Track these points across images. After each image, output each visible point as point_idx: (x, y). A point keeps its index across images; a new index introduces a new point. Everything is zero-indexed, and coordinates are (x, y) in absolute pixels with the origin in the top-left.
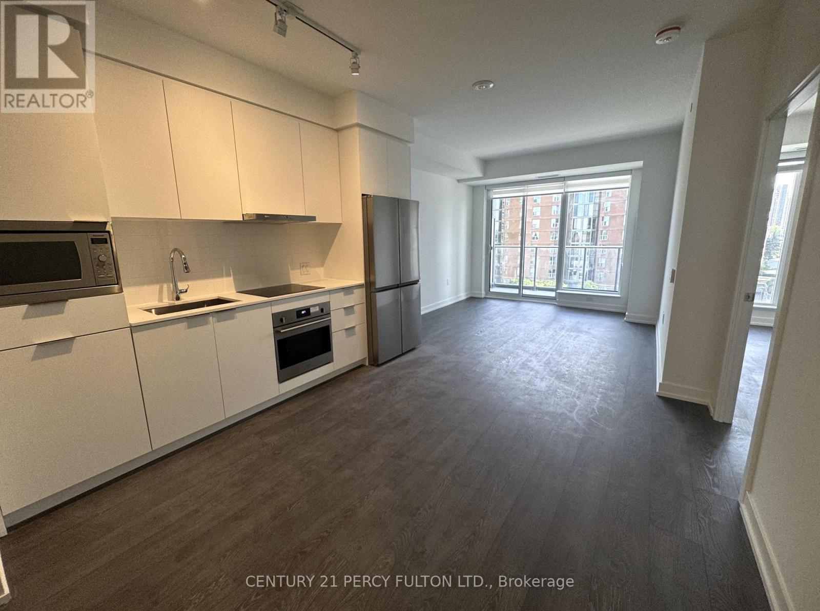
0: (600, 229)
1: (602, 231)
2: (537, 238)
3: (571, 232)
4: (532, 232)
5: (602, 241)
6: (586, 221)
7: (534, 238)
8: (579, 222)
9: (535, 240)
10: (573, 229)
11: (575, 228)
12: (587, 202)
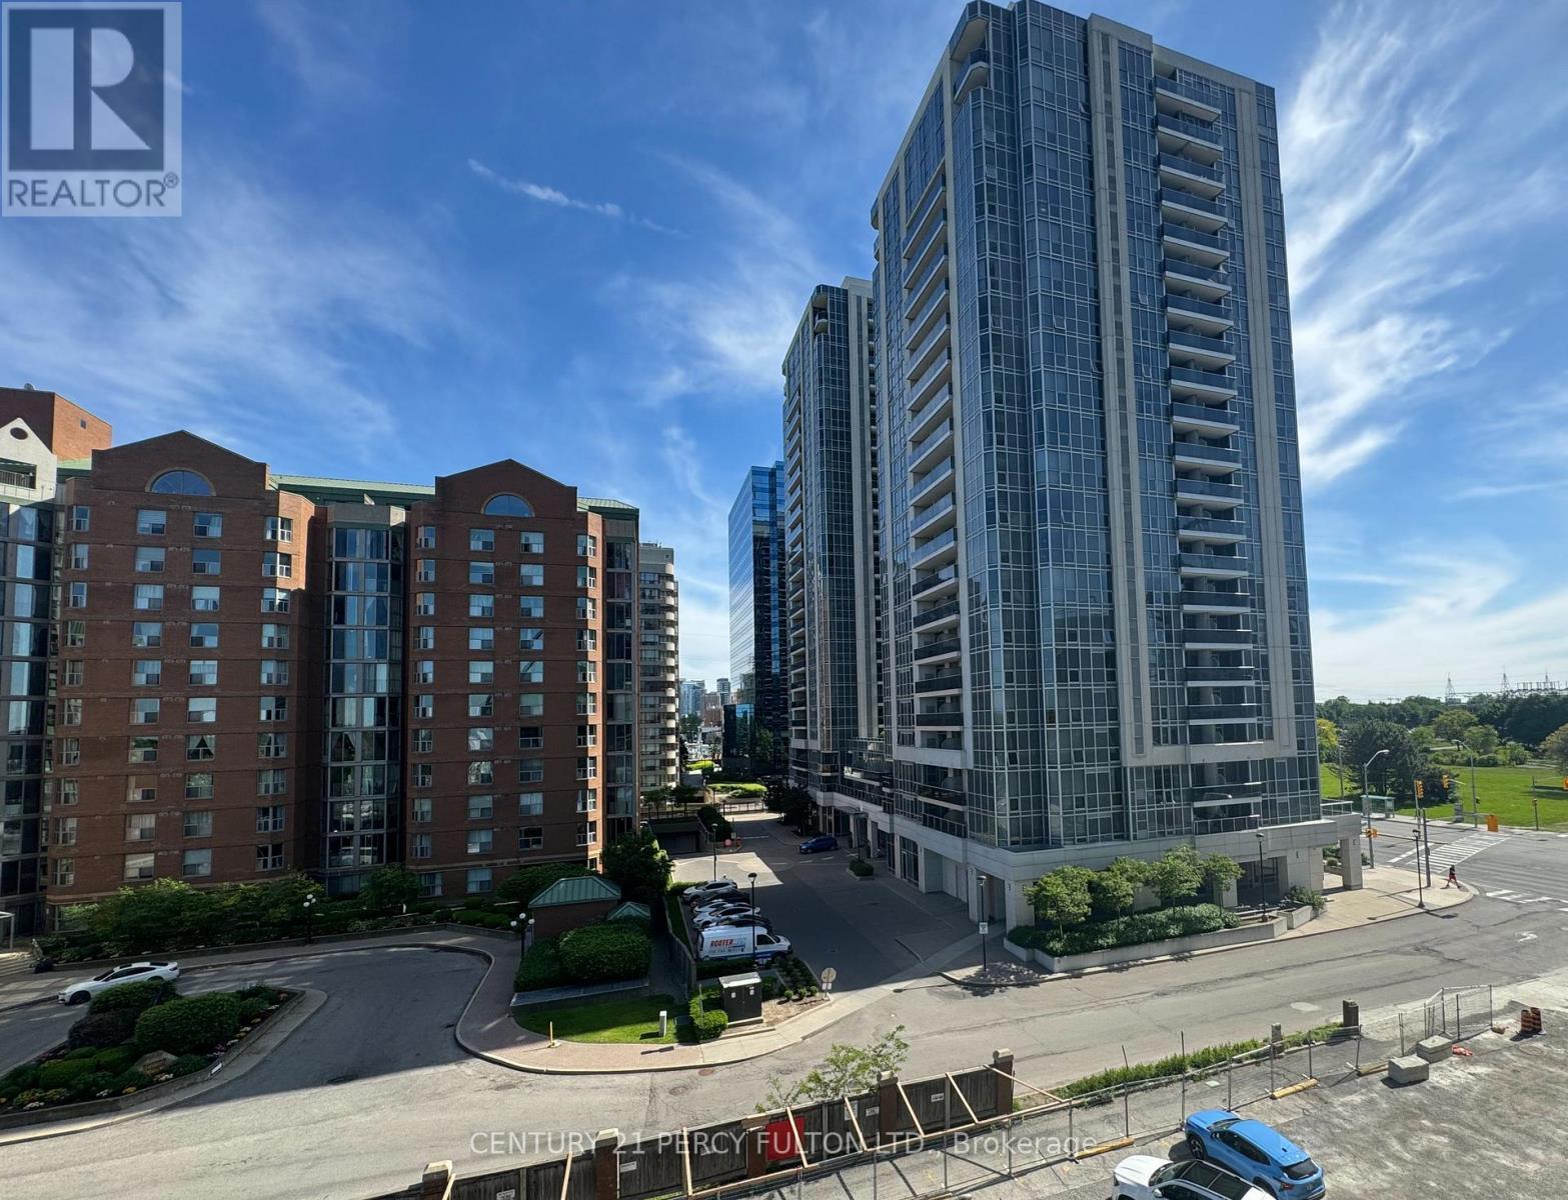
0: (411, 726)
1: (416, 732)
2: (208, 753)
3: (326, 733)
4: (188, 737)
5: (421, 756)
6: (370, 705)
7: (195, 754)
8: (350, 706)
9: (201, 759)
10: (334, 725)
11: (338, 722)
12: (369, 656)
